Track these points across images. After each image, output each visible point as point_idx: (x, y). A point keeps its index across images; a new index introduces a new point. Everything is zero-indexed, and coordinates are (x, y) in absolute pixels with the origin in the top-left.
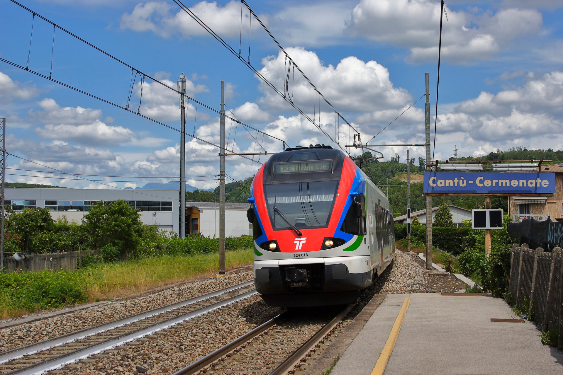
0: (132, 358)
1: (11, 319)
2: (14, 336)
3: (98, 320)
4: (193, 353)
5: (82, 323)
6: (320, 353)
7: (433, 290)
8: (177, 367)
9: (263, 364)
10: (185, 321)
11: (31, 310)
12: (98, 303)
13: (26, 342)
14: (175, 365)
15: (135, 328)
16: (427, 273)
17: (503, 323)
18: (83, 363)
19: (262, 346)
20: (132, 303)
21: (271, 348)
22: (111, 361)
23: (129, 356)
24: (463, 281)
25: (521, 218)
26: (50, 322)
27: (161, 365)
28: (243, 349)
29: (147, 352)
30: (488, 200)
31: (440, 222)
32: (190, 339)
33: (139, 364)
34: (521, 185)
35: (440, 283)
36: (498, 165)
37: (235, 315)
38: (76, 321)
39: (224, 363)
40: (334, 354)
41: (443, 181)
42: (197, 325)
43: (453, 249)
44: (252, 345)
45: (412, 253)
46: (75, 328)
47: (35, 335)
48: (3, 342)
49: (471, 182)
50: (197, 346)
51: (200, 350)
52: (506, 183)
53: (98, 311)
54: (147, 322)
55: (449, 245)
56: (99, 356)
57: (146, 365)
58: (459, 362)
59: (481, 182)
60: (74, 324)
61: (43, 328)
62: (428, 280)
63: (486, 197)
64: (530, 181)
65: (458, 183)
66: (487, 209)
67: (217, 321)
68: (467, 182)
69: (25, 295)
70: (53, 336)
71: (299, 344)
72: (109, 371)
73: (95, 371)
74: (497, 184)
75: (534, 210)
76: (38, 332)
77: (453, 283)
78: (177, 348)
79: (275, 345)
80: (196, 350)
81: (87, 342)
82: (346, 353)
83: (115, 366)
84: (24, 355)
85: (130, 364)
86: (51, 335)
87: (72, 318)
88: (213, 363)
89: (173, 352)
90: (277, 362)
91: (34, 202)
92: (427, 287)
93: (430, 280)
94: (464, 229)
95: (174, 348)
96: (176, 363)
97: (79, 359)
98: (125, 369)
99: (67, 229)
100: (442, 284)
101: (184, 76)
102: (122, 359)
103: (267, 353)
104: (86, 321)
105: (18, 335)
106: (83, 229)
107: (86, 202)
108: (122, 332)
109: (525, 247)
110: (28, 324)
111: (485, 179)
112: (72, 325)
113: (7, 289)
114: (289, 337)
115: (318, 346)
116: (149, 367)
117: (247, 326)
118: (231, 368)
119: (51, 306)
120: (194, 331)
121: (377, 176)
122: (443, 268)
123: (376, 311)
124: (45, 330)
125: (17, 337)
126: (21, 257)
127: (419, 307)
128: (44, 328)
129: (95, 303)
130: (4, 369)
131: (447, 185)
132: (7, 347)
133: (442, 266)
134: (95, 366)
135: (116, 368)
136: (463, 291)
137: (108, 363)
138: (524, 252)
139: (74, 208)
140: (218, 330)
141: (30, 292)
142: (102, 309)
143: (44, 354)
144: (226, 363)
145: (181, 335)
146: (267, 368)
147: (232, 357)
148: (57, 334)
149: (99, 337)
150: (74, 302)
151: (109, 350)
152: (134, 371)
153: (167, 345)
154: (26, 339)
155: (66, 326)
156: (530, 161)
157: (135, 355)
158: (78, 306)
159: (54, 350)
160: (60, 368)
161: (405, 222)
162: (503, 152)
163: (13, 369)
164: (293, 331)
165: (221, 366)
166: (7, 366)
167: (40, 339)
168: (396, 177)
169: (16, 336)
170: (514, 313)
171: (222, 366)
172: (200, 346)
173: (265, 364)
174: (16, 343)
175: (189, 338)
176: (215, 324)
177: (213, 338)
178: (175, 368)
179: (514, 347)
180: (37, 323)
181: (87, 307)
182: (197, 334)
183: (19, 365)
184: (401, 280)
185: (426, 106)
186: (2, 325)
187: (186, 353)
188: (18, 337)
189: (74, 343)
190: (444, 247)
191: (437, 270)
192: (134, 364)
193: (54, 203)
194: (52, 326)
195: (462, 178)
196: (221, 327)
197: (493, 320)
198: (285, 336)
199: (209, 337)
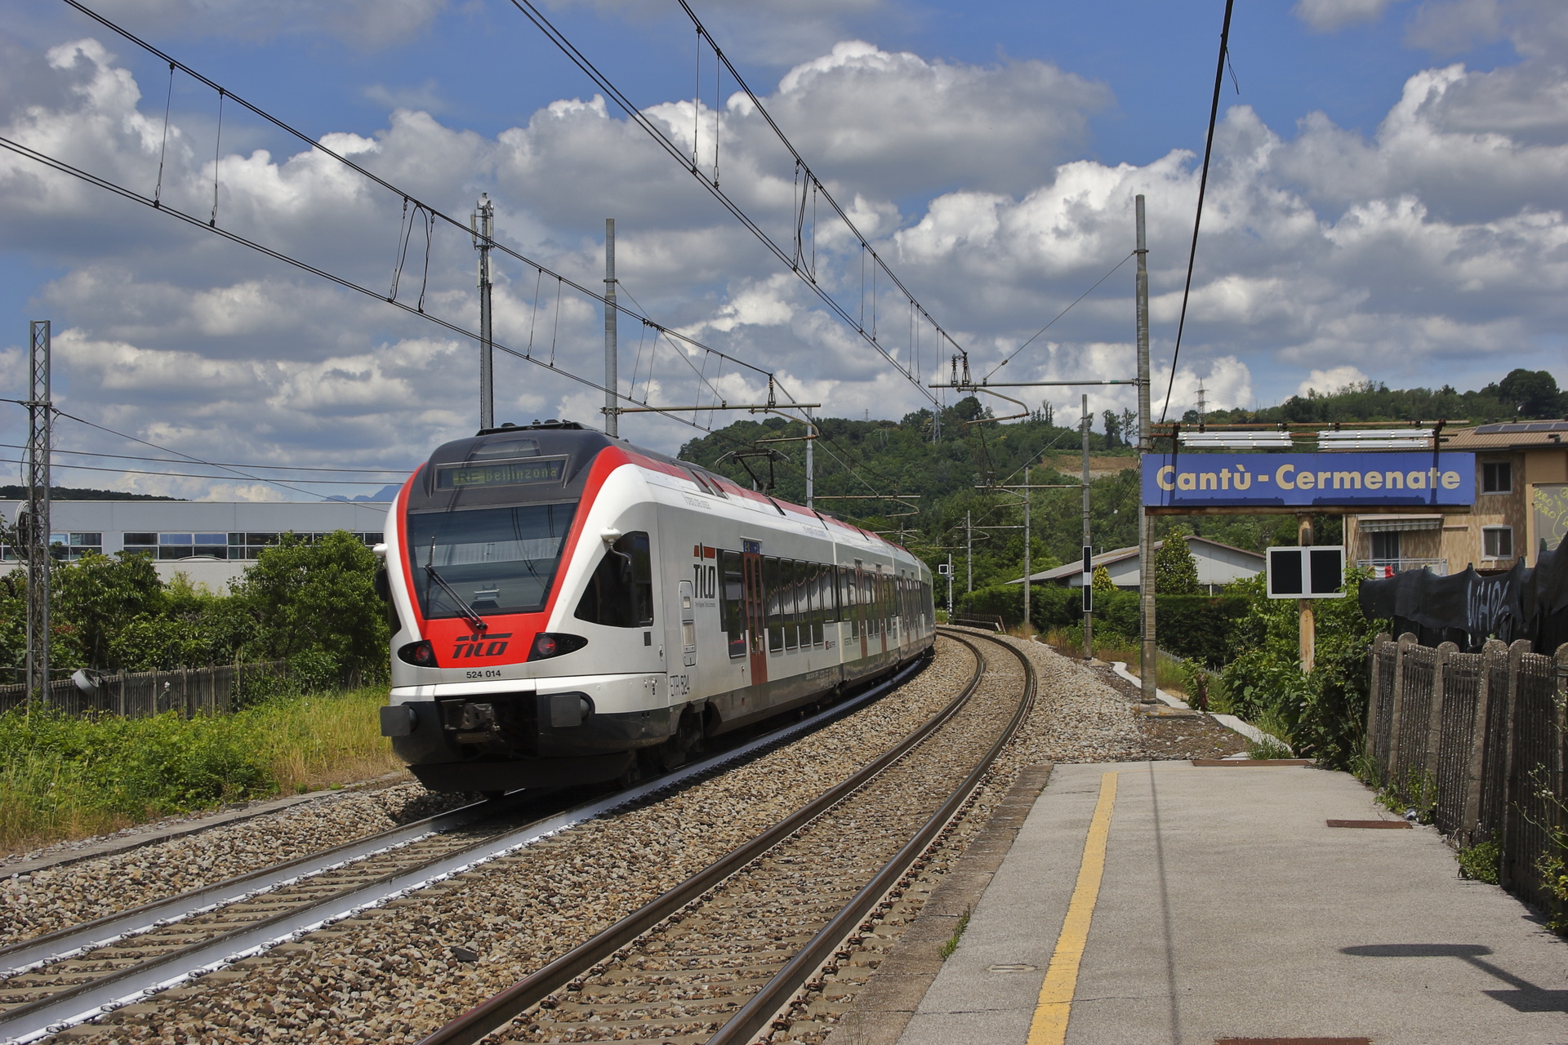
0: (437, 926)
1: (94, 839)
2: (122, 878)
3: (319, 839)
4: (583, 913)
5: (283, 845)
6: (905, 909)
7: (1163, 755)
8: (551, 948)
9: (764, 938)
10: (546, 838)
11: (139, 817)
12: (307, 797)
13: (150, 894)
14: (544, 942)
15: (419, 856)
16: (1143, 714)
17: (1360, 831)
18: (315, 940)
19: (754, 896)
20: (399, 796)
21: (777, 901)
22: (388, 934)
23: (431, 922)
24: (1238, 733)
25: (1376, 568)
26: (204, 844)
27: (508, 944)
28: (706, 905)
29: (471, 912)
30: (1306, 525)
31: (1165, 580)
32: (569, 880)
33: (457, 941)
34: (1389, 485)
35: (1181, 738)
36: (1333, 434)
37: (670, 820)
38: (267, 841)
39: (666, 937)
40: (954, 906)
41: (1192, 477)
42: (580, 847)
43: (1199, 651)
44: (728, 893)
45: (1095, 662)
46: (267, 858)
47: (170, 876)
48: (95, 893)
49: (1263, 478)
50: (590, 899)
51: (599, 908)
52: (1352, 480)
53: (318, 816)
54: (447, 841)
55: (1190, 642)
56: (349, 922)
57: (473, 944)
58: (1265, 920)
59: (1289, 477)
60: (262, 848)
61: (188, 859)
62: (1149, 731)
63: (1300, 517)
64: (1412, 475)
65: (1231, 480)
66: (1303, 545)
67: (629, 836)
68: (1254, 479)
69: (118, 777)
70: (216, 879)
71: (846, 890)
72: (387, 957)
73: (355, 956)
74: (1329, 482)
75: (1411, 548)
76: (176, 867)
77: (1212, 737)
78: (541, 902)
79: (785, 893)
80: (588, 906)
81: (306, 892)
82: (982, 904)
83: (400, 945)
84: (158, 925)
85: (435, 942)
86: (210, 875)
87: (256, 833)
88: (641, 937)
89: (533, 912)
90: (799, 933)
91: (94, 539)
92: (1149, 748)
93: (1154, 731)
94: (1228, 599)
95: (533, 901)
96: (547, 939)
97: (302, 930)
98: (425, 953)
99: (197, 607)
100: (1186, 740)
101: (489, 202)
102: (416, 930)
103: (770, 912)
104: (292, 841)
105: (131, 876)
106: (238, 607)
107: (232, 536)
108: (388, 866)
109: (1408, 642)
110: (151, 849)
111: (1298, 471)
112: (259, 851)
113: (72, 762)
114: (818, 874)
115: (896, 893)
116: (482, 948)
117: (706, 847)
118: (686, 949)
119: (187, 805)
120: (578, 861)
121: (995, 461)
122: (1183, 700)
123: (1035, 806)
124: (193, 862)
125: (129, 882)
126: (92, 680)
127: (1141, 795)
128: (192, 857)
129: (298, 798)
130: (116, 958)
131: (1203, 487)
132: (108, 905)
133: (1179, 694)
134: (353, 947)
135: (403, 951)
136: (1242, 756)
137: (384, 939)
138: (1405, 653)
139: (201, 552)
140: (636, 858)
141: (132, 769)
142: (326, 811)
143: (205, 922)
144: (670, 936)
145: (548, 872)
146: (777, 948)
147: (683, 923)
148: (225, 872)
149: (335, 880)
150: (245, 794)
151: (371, 908)
152: (448, 957)
153: (517, 896)
154: (152, 885)
155: (244, 854)
156: (1414, 422)
157: (443, 919)
158: (255, 805)
159: (228, 912)
160: (260, 953)
161: (1073, 582)
162: (1326, 396)
163: (138, 957)
164: (824, 860)
165: (660, 945)
166: (122, 951)
167: (185, 886)
168: (1046, 463)
169: (126, 877)
170: (1384, 806)
171: (663, 944)
172: (598, 898)
173: (770, 938)
174: (128, 896)
175: (566, 878)
176: (625, 843)
177: (626, 879)
178: (545, 950)
179: (1393, 885)
180: (172, 845)
181: (281, 806)
182: (586, 868)
183: (150, 948)
184: (1080, 732)
185: (1139, 282)
186: (75, 853)
187: (567, 915)
188: (131, 879)
189: (273, 893)
190: (1178, 647)
191: (1168, 705)
192: (446, 939)
193: (149, 538)
194: (210, 853)
195: (1241, 468)
196: (641, 852)
197: (1332, 824)
198: (808, 872)
199: (614, 876)
